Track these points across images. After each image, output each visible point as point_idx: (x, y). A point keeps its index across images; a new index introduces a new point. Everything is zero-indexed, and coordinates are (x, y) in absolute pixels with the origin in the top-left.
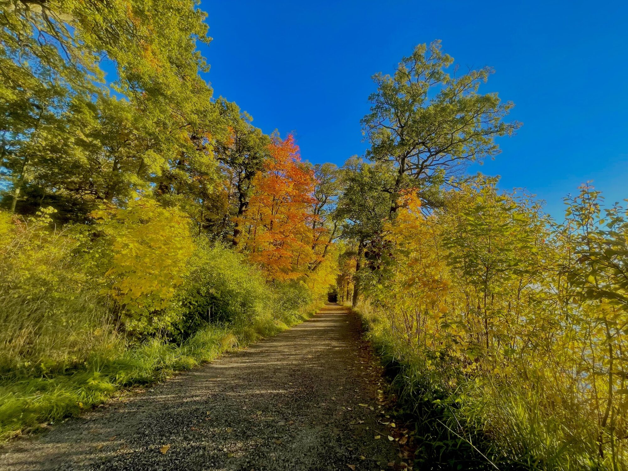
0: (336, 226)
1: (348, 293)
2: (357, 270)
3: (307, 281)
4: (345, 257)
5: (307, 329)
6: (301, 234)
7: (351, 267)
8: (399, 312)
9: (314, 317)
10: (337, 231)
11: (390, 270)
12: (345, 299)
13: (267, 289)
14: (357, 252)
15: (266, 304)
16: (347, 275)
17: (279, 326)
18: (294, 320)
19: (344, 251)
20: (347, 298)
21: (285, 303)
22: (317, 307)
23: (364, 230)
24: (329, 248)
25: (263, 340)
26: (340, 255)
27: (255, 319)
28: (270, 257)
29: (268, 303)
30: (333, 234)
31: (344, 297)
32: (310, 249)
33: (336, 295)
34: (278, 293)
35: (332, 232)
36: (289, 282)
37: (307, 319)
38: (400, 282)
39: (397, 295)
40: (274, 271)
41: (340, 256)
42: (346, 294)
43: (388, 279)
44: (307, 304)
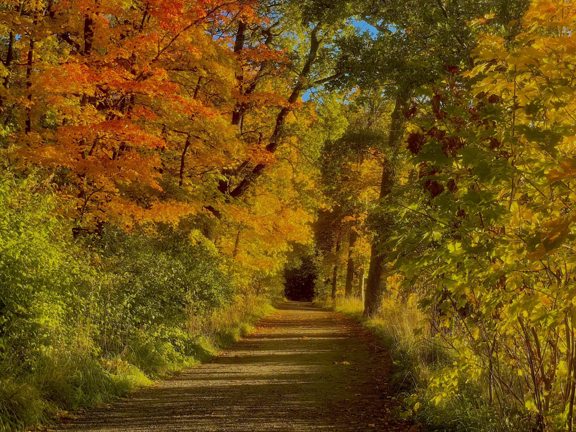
0: (315, 44)
1: (351, 270)
2: (384, 193)
3: (216, 229)
4: (345, 152)
5: (211, 383)
6: (193, 70)
7: (364, 186)
8: (511, 331)
9: (237, 346)
10: (321, 60)
11: (489, 195)
12: (340, 290)
13: (77, 256)
14: (387, 132)
15: (74, 305)
16: (350, 213)
17: (119, 377)
18: (171, 357)
19: (342, 131)
20: (348, 288)
21: (138, 301)
22: (246, 315)
23: (409, 59)
24: (291, 119)
25: (65, 419)
26: (327, 142)
27: (38, 354)
28: (88, 148)
29: (82, 301)
30: (307, 69)
31: (340, 284)
32: (225, 121)
33: (312, 277)
34: (114, 269)
35: (302, 63)
36: (152, 232)
37: (214, 352)
38: (522, 235)
39: (509, 278)
40: (100, 196)
41: (328, 147)
42: (344, 272)
43: (482, 225)
44: (213, 304)
